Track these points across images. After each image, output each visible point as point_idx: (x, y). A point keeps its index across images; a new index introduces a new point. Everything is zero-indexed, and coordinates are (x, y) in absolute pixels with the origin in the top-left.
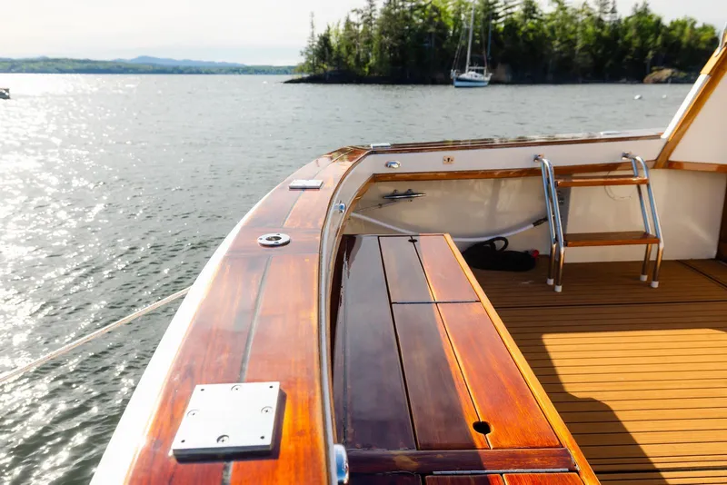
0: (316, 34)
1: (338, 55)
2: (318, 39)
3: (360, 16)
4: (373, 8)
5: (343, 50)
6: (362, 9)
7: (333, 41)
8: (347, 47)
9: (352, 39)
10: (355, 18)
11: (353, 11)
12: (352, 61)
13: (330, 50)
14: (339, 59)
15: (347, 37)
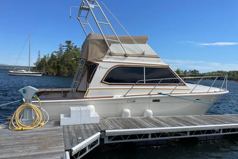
6: (58, 51)
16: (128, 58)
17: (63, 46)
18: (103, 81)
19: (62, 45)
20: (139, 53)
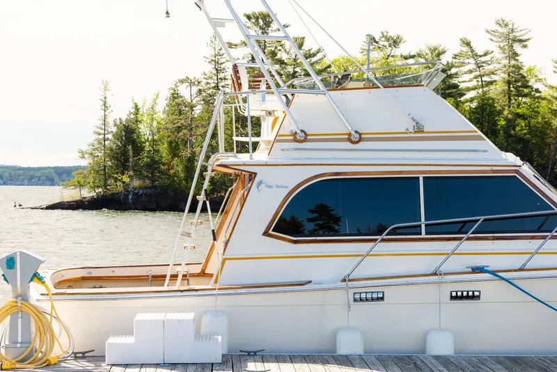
0: (110, 121)
1: (152, 158)
2: (114, 129)
3: (195, 89)
4: (221, 75)
5: (164, 149)
6: (200, 77)
7: (144, 130)
8: (170, 143)
9: (179, 129)
10: (186, 92)
11: (182, 82)
12: (178, 168)
13: (138, 149)
14: (153, 165)
15: (170, 126)
16: (362, 145)
17: (231, 45)
18: (271, 232)
19: (226, 40)
20: (404, 125)
